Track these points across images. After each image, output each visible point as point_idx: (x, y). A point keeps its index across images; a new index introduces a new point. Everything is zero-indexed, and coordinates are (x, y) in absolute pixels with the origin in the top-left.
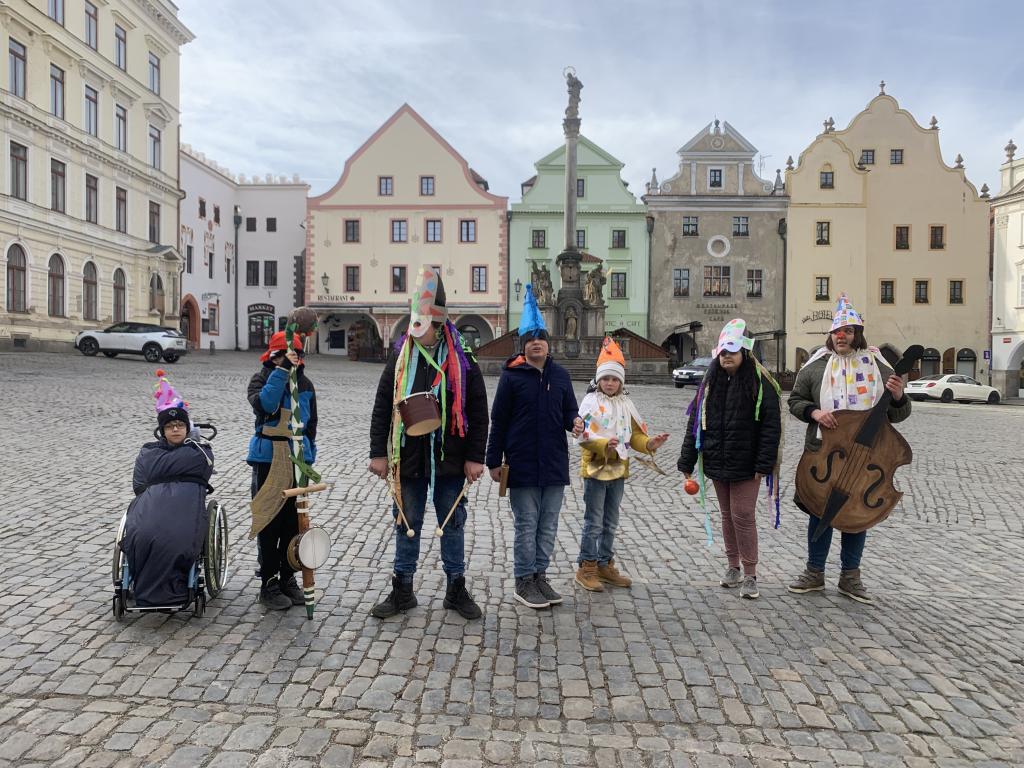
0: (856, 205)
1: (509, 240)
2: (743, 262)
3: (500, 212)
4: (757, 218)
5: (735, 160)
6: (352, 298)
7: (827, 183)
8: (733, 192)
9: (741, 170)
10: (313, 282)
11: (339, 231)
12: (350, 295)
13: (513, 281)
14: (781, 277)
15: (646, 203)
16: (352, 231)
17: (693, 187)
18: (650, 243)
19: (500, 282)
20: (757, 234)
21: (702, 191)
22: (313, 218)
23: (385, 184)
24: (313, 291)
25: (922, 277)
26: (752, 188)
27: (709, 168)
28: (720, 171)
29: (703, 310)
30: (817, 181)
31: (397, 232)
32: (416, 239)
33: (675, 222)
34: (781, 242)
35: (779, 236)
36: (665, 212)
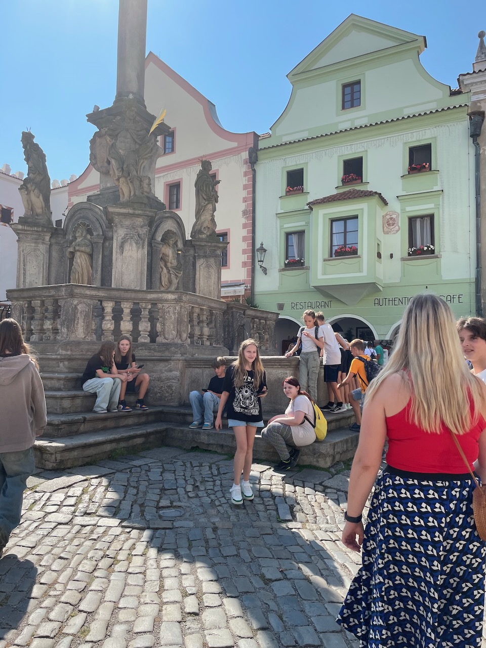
1: (254, 192)
18: (477, 156)
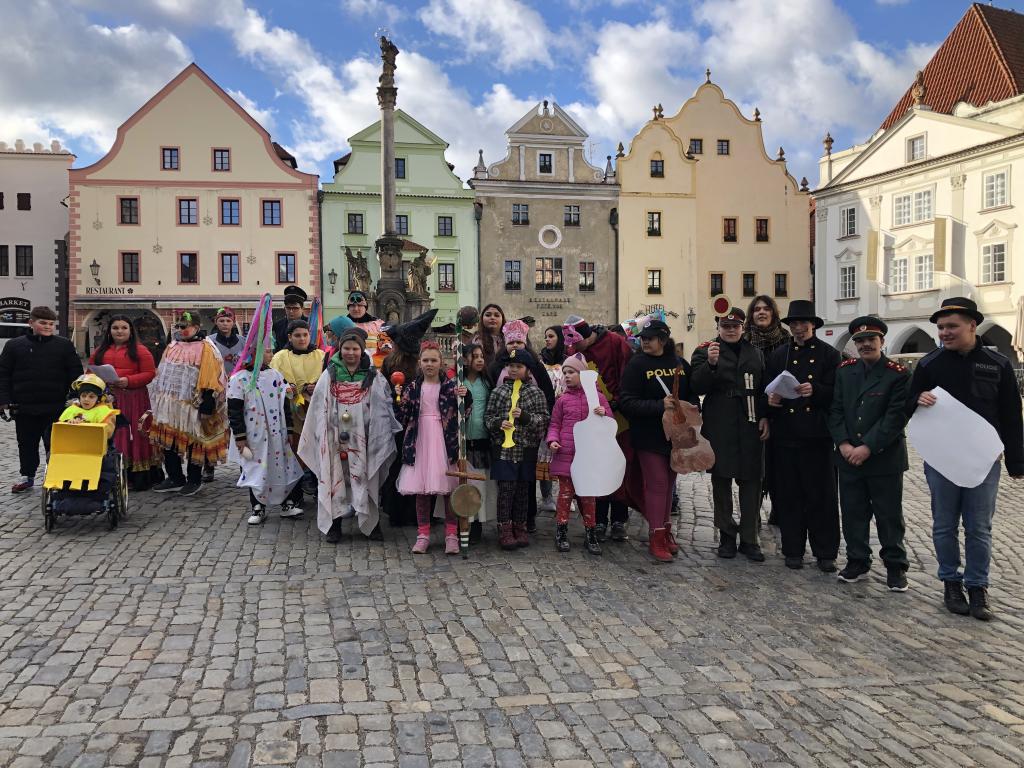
0: (686, 195)
1: (320, 225)
2: (574, 254)
3: (310, 192)
4: (588, 207)
5: (565, 144)
6: (130, 291)
7: (657, 172)
8: (563, 179)
9: (571, 155)
10: (79, 271)
11: (112, 211)
12: (127, 287)
13: (327, 270)
14: (613, 269)
15: (473, 187)
16: (129, 211)
17: (522, 172)
18: (479, 232)
19: (312, 272)
20: (589, 224)
21: (532, 177)
22: (78, 194)
23: (170, 156)
24: (80, 282)
25: (749, 270)
26: (584, 175)
27: (539, 152)
28: (550, 155)
29: (535, 304)
30: (648, 170)
31: (186, 214)
32: (208, 221)
33: (504, 210)
34: (612, 233)
35: (610, 227)
36: (494, 198)
